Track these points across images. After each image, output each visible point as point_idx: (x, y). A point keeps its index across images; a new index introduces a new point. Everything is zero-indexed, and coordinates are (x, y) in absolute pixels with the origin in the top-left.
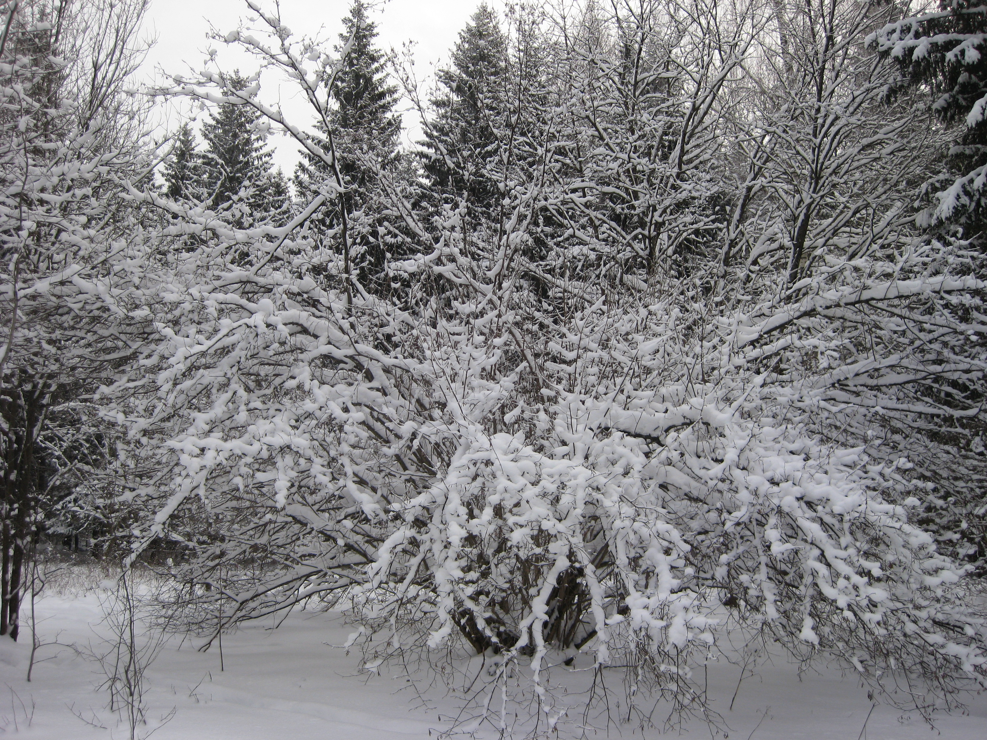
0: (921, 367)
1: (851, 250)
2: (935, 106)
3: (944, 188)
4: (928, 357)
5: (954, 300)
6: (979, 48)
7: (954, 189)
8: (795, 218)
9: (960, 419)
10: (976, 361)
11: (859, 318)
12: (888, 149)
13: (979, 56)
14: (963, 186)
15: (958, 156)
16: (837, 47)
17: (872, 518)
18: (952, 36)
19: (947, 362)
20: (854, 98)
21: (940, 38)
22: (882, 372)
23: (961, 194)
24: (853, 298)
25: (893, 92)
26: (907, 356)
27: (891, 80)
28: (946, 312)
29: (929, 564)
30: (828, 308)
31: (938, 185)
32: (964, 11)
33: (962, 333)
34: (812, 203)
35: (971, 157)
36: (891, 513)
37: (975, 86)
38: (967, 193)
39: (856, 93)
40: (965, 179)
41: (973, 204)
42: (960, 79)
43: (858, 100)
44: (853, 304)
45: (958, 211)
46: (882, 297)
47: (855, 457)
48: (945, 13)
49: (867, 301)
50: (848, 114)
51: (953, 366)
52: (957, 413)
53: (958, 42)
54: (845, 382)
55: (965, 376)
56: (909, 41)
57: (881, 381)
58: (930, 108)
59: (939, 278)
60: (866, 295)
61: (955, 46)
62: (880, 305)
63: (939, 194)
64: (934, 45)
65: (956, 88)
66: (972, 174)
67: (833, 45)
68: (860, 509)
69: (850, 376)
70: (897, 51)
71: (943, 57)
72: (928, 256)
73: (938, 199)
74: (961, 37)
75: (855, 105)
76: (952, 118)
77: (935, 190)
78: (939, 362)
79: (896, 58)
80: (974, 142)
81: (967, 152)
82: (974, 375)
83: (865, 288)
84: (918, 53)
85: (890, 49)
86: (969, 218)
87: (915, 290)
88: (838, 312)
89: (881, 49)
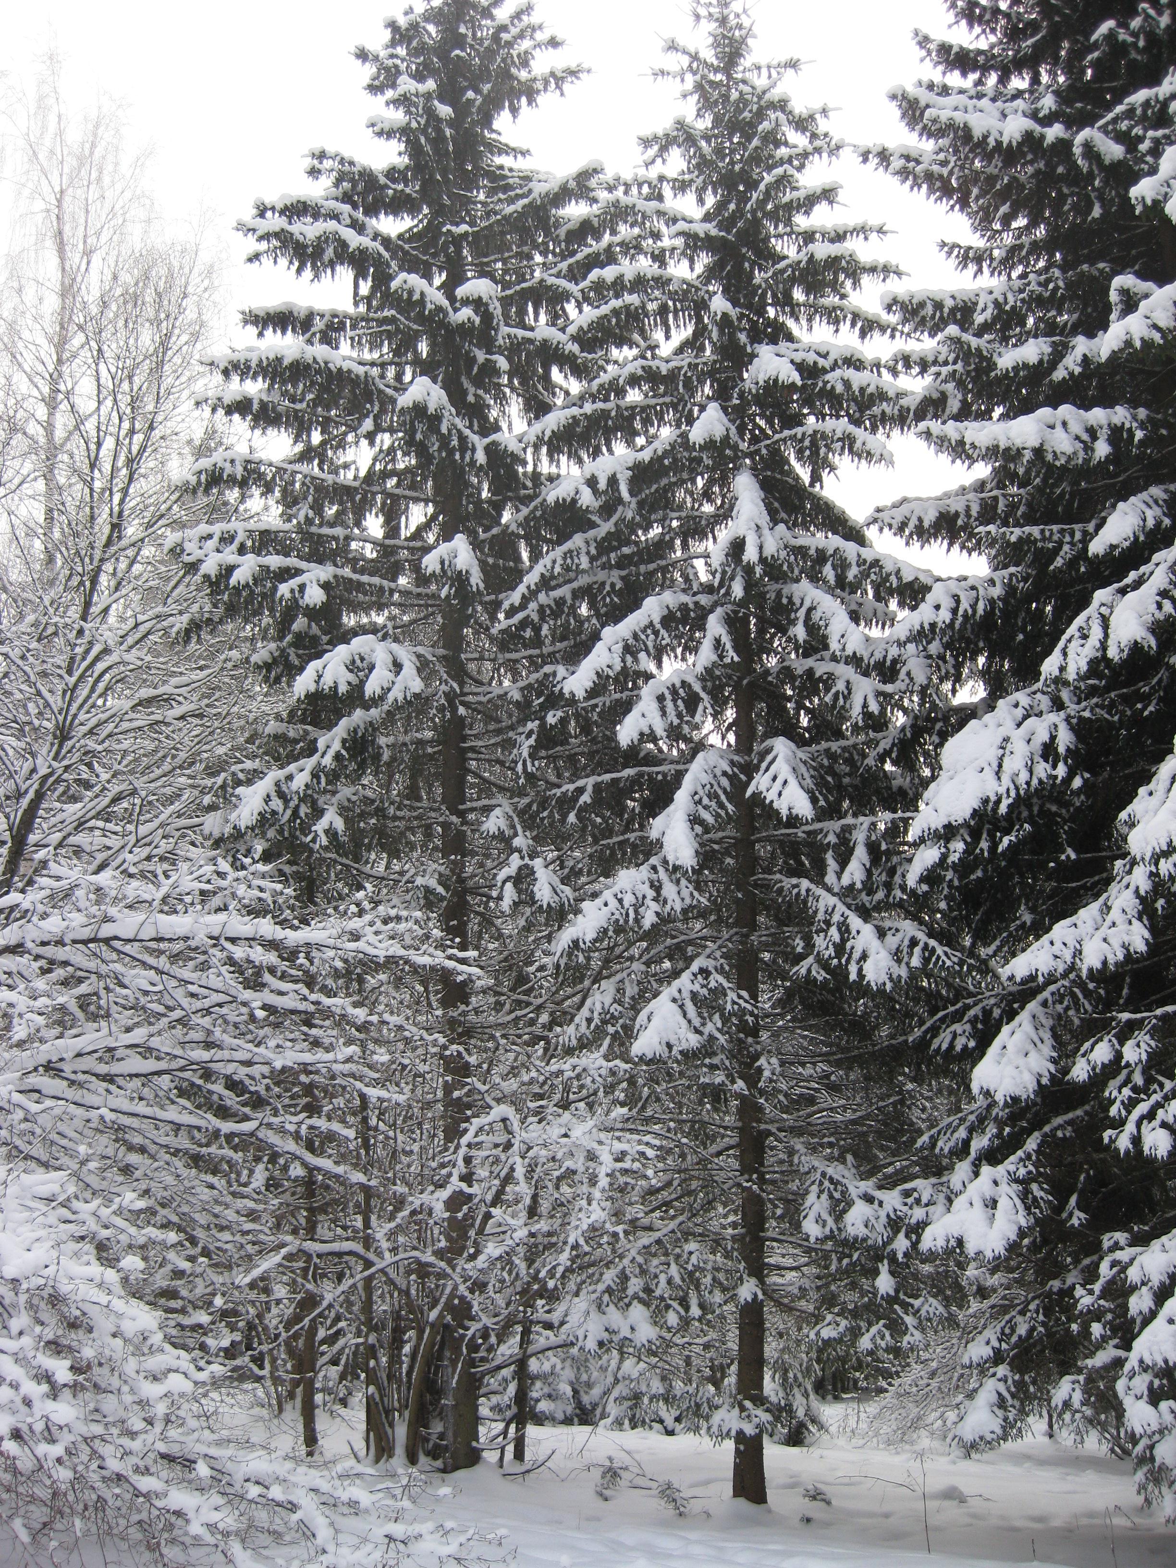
0: (178, 1052)
1: (100, 857)
2: (255, 658)
3: (249, 782)
4: (194, 1035)
5: (239, 952)
6: (326, 586)
7: (264, 786)
8: (19, 795)
9: (230, 1137)
10: (261, 1050)
11: (92, 965)
12: (178, 711)
13: (324, 598)
14: (277, 784)
15: (277, 737)
16: (124, 543)
17: (65, 1288)
18: (292, 561)
19: (220, 1047)
20: (137, 625)
21: (275, 561)
22: (119, 1053)
23: (273, 794)
24: (86, 933)
25: (194, 628)
26: (159, 1033)
27: (195, 608)
28: (224, 970)
29: (154, 1363)
30: (44, 944)
31: (241, 776)
32: (314, 529)
33: (245, 1004)
34: (51, 774)
35: (296, 741)
36: (98, 1280)
37: (315, 640)
38: (281, 795)
39: (140, 618)
40: (281, 774)
41: (289, 812)
42: (295, 627)
43: (143, 629)
44: (85, 942)
45: (265, 820)
46: (131, 936)
47: (55, 1188)
48: (287, 526)
49: (107, 941)
50: (124, 647)
51: (226, 1054)
52: (227, 1127)
53: (298, 572)
54: (59, 1065)
55: (243, 1071)
56: (229, 556)
57: (116, 1068)
58: (247, 661)
59: (222, 917)
60: (107, 930)
61: (293, 576)
62: (128, 948)
63: (240, 790)
64: (265, 569)
65: (289, 638)
66: (292, 768)
67: (120, 538)
68: (46, 1272)
69: (68, 1055)
70: (210, 567)
71: (275, 589)
72: (209, 882)
73: (238, 797)
74: (303, 565)
75: (138, 636)
76: (277, 680)
77: (238, 783)
78: (209, 1045)
79: (206, 577)
80: (303, 721)
81: (292, 734)
82: (257, 1070)
83: (107, 919)
84: (240, 576)
85: (200, 561)
86: (281, 832)
87: (181, 931)
88: (61, 954)
89: (187, 559)
